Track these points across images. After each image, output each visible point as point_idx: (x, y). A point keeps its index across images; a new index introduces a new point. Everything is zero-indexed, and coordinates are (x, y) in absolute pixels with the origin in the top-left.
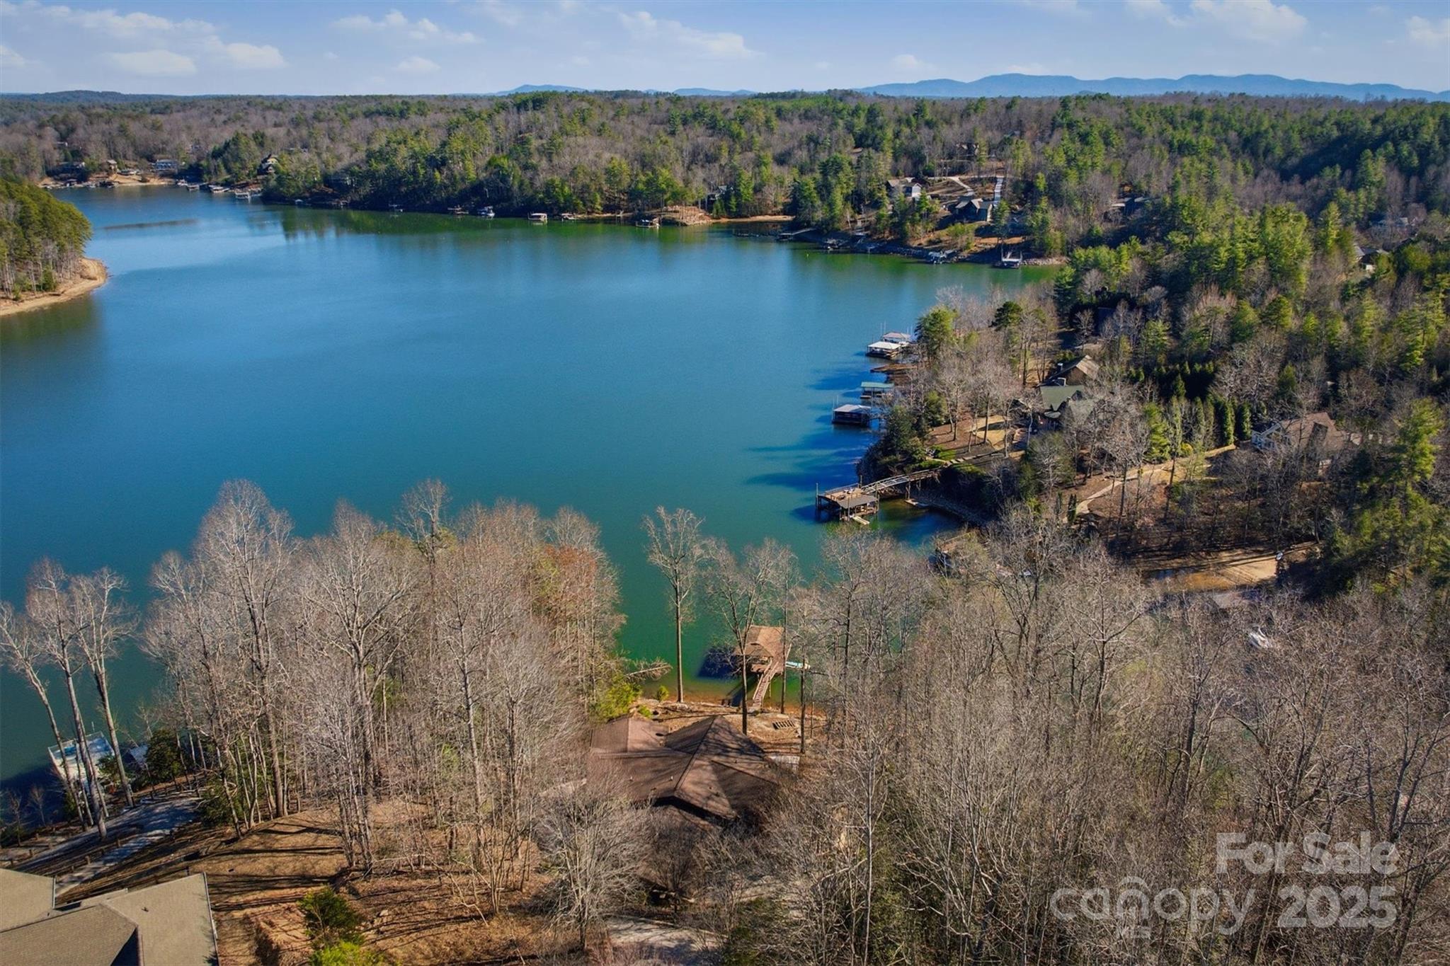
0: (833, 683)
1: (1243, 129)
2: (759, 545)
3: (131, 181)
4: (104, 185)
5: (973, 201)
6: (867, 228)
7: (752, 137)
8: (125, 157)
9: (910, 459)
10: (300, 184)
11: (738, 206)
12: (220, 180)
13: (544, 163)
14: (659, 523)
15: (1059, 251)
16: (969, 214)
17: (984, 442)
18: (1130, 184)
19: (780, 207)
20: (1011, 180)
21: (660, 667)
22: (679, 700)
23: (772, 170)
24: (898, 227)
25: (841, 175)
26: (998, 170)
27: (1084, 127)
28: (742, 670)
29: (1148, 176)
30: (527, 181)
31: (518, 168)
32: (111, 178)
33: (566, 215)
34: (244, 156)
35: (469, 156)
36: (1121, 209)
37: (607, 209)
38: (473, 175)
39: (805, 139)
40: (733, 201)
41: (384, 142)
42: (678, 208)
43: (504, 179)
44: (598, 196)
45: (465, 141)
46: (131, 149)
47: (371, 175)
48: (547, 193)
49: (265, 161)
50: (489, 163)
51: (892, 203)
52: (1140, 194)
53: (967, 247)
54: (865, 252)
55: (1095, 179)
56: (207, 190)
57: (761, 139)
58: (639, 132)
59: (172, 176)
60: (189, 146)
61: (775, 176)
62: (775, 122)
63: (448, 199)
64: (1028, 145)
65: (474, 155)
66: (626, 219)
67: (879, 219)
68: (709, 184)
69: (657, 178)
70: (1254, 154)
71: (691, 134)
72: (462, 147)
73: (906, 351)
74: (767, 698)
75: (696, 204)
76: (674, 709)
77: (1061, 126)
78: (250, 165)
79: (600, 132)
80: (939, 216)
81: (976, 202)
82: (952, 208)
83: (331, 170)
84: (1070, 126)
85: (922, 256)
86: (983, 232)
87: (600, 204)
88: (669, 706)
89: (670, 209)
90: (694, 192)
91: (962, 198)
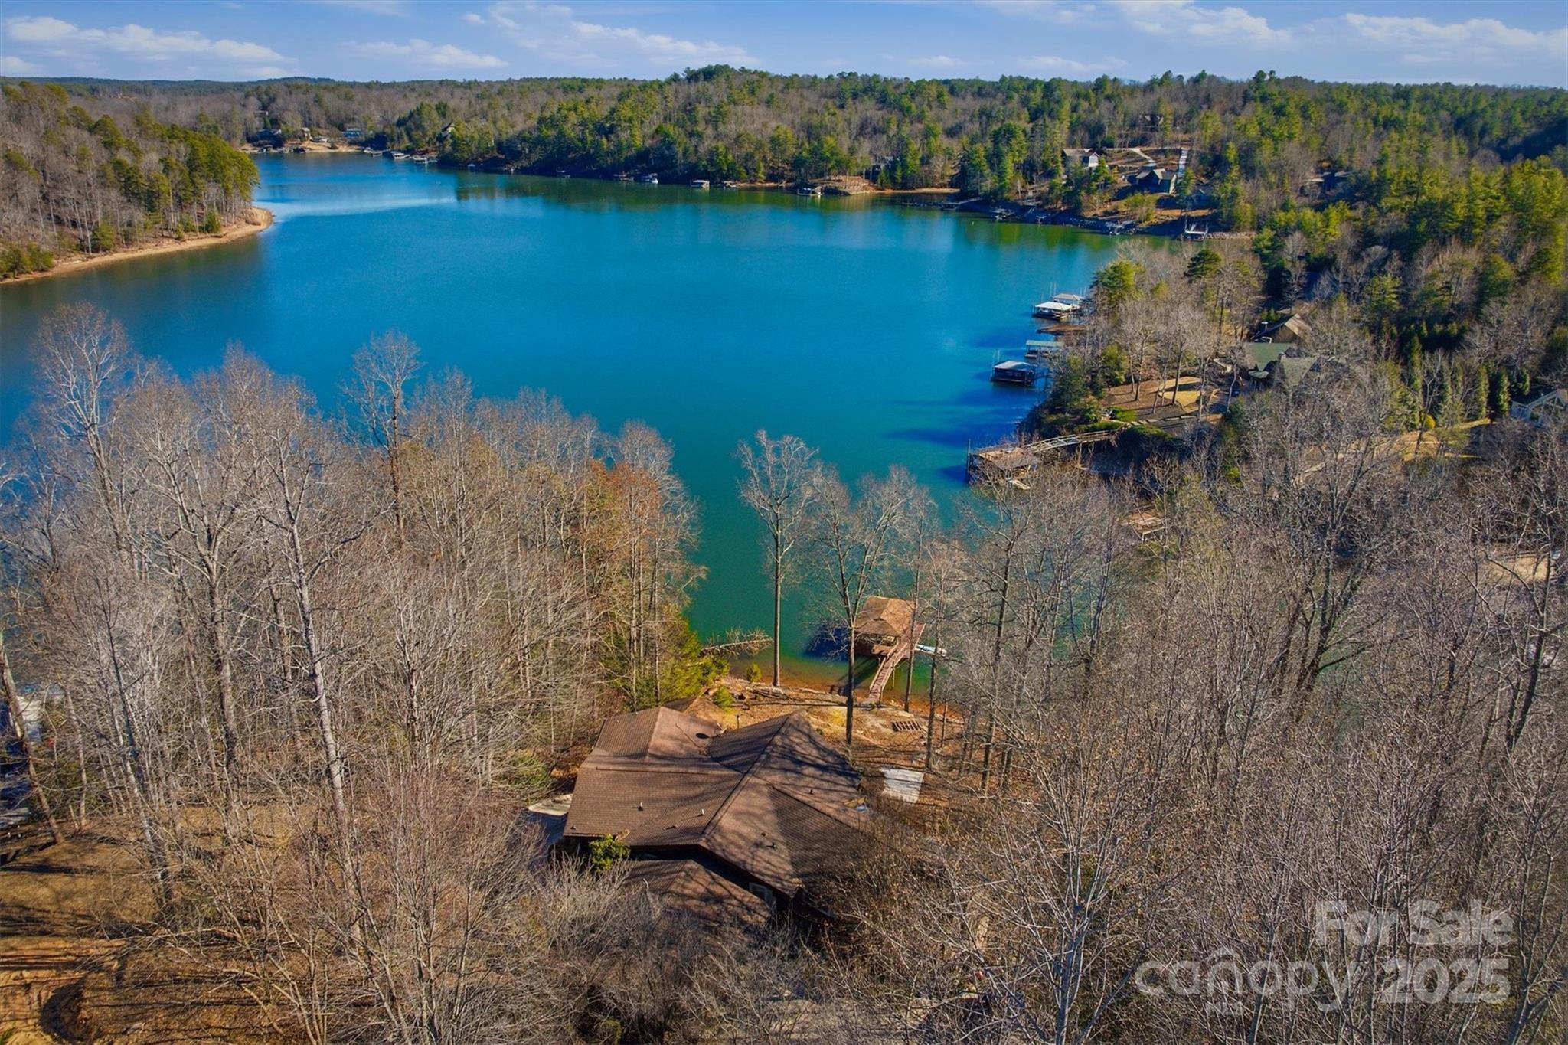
0: (979, 675)
1: (1456, 108)
2: (883, 476)
3: (322, 148)
4: (297, 151)
5: (1156, 171)
6: (1038, 199)
7: (923, 111)
8: (318, 126)
9: (1083, 419)
10: (474, 149)
11: (903, 177)
12: (402, 147)
13: (710, 131)
14: (759, 451)
15: (1248, 225)
16: (1150, 183)
17: (1172, 403)
18: (1329, 159)
19: (947, 180)
20: (1198, 152)
21: (759, 640)
22: (775, 684)
23: (942, 141)
24: (1071, 197)
25: (1013, 142)
26: (1183, 142)
27: (1279, 100)
28: (849, 648)
29: (1351, 150)
30: (691, 149)
31: (683, 135)
32: (303, 145)
33: (728, 183)
34: (425, 125)
35: (636, 123)
36: (1319, 184)
37: (771, 178)
38: (639, 143)
39: (977, 113)
40: (899, 173)
41: (555, 110)
42: (841, 177)
43: (670, 146)
44: (762, 165)
45: (633, 109)
46: (325, 118)
47: (540, 141)
48: (711, 161)
49: (445, 129)
50: (657, 132)
51: (1067, 173)
52: (1341, 168)
53: (1147, 219)
54: (1035, 222)
55: (1291, 151)
56: (389, 156)
57: (932, 113)
58: (807, 105)
59: (360, 144)
60: (377, 118)
61: (944, 146)
62: (947, 98)
63: (613, 165)
64: (1218, 117)
65: (642, 122)
66: (788, 188)
67: (1052, 189)
68: (876, 156)
69: (822, 146)
70: (1468, 134)
71: (861, 108)
72: (630, 114)
73: (1078, 313)
74: (888, 689)
75: (861, 174)
76: (766, 694)
77: (1254, 99)
78: (430, 133)
79: (768, 103)
80: (1117, 186)
81: (1159, 173)
82: (1131, 179)
83: (504, 137)
84: (1264, 99)
85: (1098, 227)
86: (1165, 204)
87: (764, 174)
88: (760, 689)
89: (833, 178)
90: (859, 160)
91: (1144, 169)
